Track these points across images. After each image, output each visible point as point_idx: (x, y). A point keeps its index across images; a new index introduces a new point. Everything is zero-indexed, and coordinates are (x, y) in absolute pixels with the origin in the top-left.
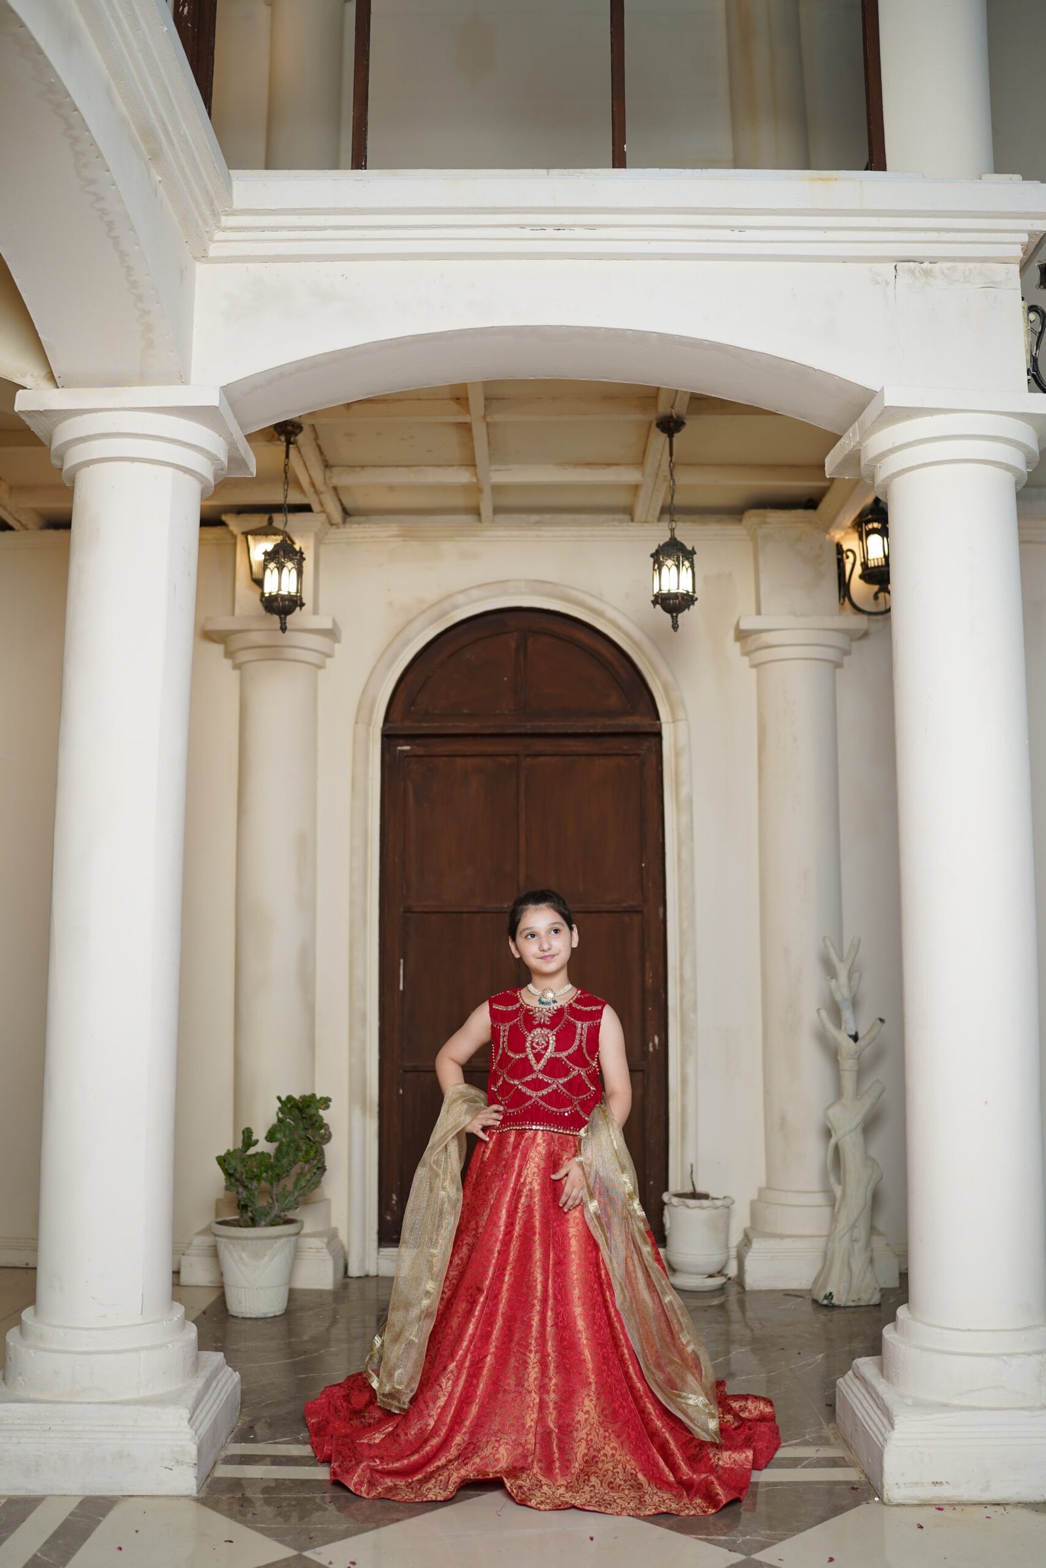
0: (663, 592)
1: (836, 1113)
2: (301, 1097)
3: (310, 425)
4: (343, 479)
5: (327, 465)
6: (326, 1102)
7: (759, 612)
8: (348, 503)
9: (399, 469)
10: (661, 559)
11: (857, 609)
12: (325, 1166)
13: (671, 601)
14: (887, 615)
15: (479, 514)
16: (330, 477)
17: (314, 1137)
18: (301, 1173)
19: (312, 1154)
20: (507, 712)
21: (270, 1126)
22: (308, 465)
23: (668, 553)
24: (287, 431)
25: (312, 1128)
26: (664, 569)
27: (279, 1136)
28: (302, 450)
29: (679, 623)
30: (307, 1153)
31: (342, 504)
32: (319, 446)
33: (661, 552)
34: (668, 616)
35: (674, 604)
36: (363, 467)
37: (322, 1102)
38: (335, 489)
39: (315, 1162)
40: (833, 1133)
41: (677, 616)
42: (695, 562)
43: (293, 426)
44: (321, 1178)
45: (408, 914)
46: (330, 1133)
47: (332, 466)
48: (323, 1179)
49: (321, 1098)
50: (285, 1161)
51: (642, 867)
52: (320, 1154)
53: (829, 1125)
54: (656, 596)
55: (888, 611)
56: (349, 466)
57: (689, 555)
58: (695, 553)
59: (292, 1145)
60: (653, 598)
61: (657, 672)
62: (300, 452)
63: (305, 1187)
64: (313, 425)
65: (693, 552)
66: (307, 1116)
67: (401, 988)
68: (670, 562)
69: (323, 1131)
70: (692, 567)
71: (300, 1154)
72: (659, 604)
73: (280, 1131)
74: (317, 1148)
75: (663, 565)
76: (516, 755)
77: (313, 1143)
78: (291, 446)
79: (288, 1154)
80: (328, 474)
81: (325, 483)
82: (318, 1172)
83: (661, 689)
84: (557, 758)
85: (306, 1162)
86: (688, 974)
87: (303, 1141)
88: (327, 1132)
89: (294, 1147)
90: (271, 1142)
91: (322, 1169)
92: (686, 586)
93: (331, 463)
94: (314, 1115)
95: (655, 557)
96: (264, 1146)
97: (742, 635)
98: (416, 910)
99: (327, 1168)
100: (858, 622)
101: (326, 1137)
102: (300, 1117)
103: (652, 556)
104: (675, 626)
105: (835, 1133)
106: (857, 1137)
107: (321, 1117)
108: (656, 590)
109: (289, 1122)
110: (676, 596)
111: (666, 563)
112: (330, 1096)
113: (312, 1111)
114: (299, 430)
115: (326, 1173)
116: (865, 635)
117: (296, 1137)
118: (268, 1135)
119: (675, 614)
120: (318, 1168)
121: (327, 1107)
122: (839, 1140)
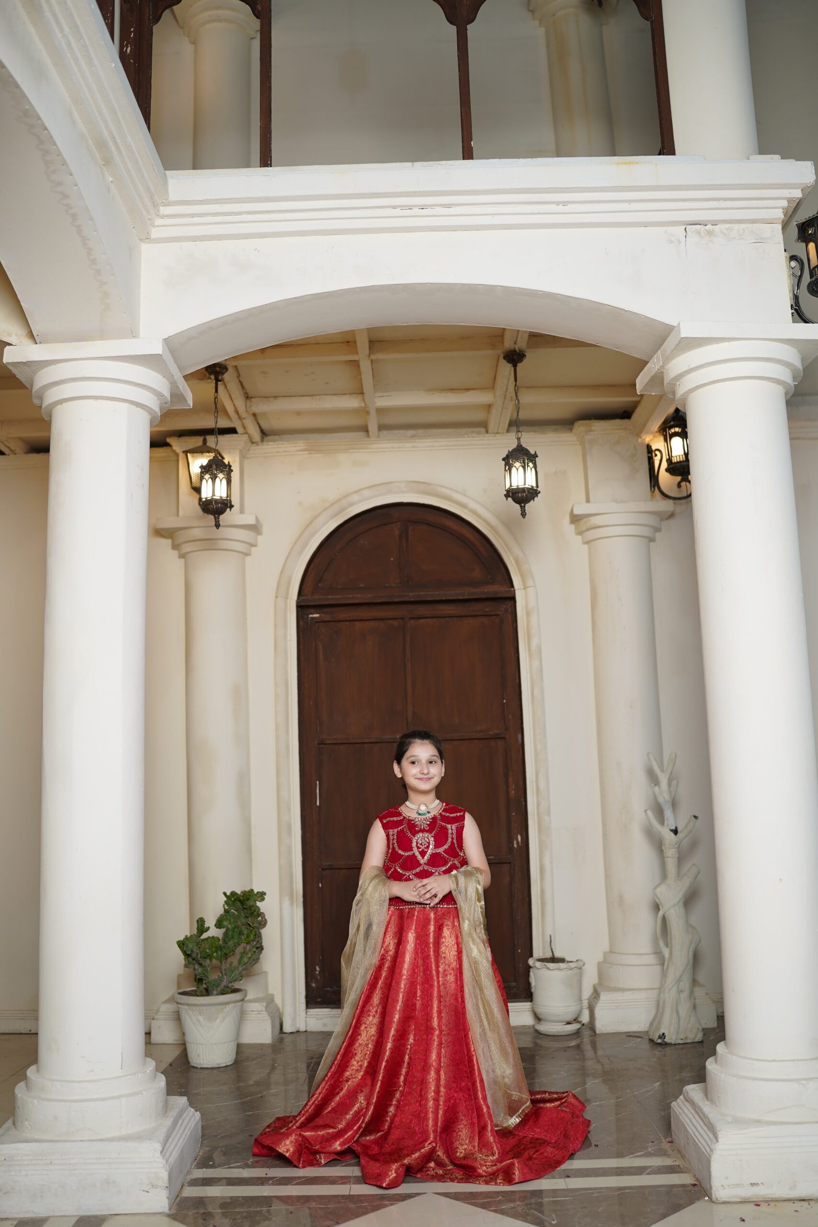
0: (513, 487)
1: (662, 891)
2: (242, 892)
3: (233, 366)
4: (260, 407)
5: (248, 397)
6: (262, 896)
7: (588, 501)
8: (265, 426)
9: (304, 397)
10: (511, 462)
11: (666, 496)
12: (263, 946)
13: (520, 495)
14: (689, 499)
15: (367, 431)
16: (251, 406)
17: (253, 924)
18: (244, 952)
19: (252, 937)
20: (393, 585)
21: (219, 916)
22: (233, 397)
23: (516, 457)
24: (216, 371)
25: (251, 916)
26: (514, 470)
27: (225, 923)
28: (228, 386)
29: (526, 511)
30: (248, 936)
31: (260, 427)
32: (241, 382)
33: (510, 456)
34: (518, 506)
35: (522, 497)
36: (275, 397)
37: (258, 896)
38: (254, 415)
39: (255, 943)
40: (660, 907)
41: (524, 506)
42: (537, 464)
43: (220, 367)
44: (259, 955)
45: (322, 746)
46: (266, 920)
47: (251, 398)
48: (261, 956)
49: (258, 893)
50: (231, 943)
51: (504, 703)
52: (258, 936)
53: (657, 901)
54: (508, 491)
55: (690, 495)
56: (265, 397)
57: (532, 458)
58: (537, 457)
59: (236, 930)
60: (505, 493)
61: (509, 549)
62: (226, 387)
63: (247, 963)
64: (236, 366)
65: (536, 456)
66: (247, 907)
67: (318, 804)
68: (517, 464)
69: (260, 918)
70: (535, 467)
71: (243, 937)
72: (511, 497)
73: (226, 919)
74: (256, 932)
75: (512, 467)
76: (402, 618)
77: (253, 928)
78: (219, 383)
79: (233, 937)
80: (248, 403)
81: (247, 411)
82: (257, 951)
83: (513, 562)
84: (435, 619)
85: (247, 943)
86: (542, 785)
87: (245, 926)
88: (264, 919)
89: (238, 931)
90: (220, 928)
91: (261, 948)
92: (531, 482)
93: (250, 395)
94: (253, 906)
95: (506, 460)
96: (214, 932)
97: (575, 519)
98: (328, 742)
99: (264, 947)
100: (666, 506)
101: (263, 923)
102: (242, 908)
103: (504, 459)
104: (524, 514)
105: (663, 908)
106: (680, 910)
107: (258, 908)
108: (508, 486)
109: (233, 912)
110: (523, 490)
111: (514, 465)
112: (265, 891)
113: (251, 903)
114: (225, 370)
115: (264, 952)
116: (672, 515)
117: (239, 923)
118: (217, 923)
119: (523, 505)
120: (257, 948)
121: (263, 899)
122: (665, 913)
